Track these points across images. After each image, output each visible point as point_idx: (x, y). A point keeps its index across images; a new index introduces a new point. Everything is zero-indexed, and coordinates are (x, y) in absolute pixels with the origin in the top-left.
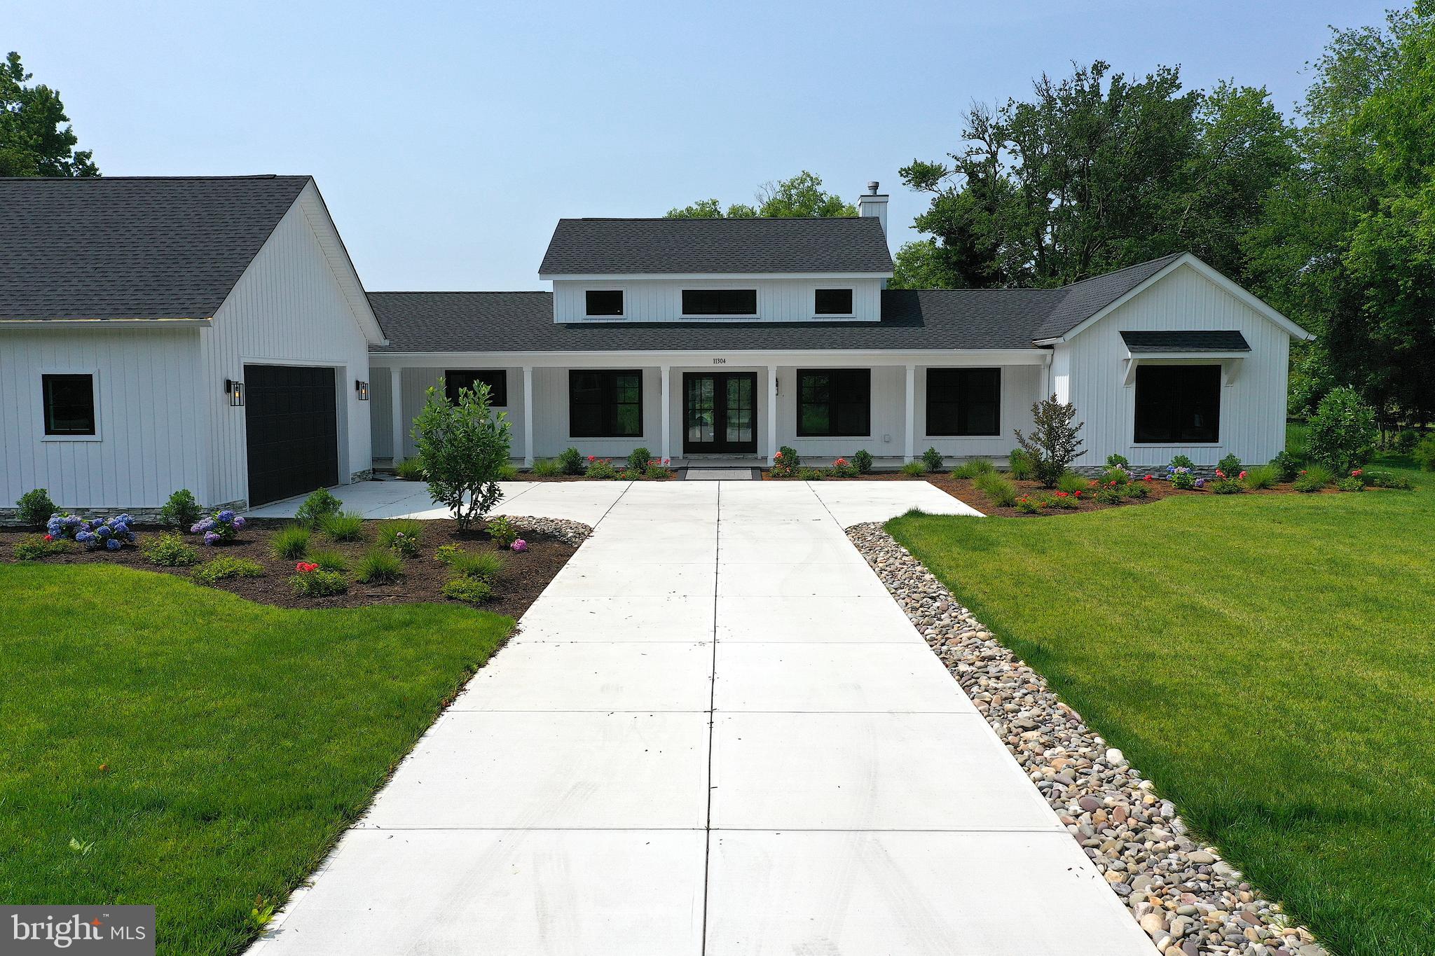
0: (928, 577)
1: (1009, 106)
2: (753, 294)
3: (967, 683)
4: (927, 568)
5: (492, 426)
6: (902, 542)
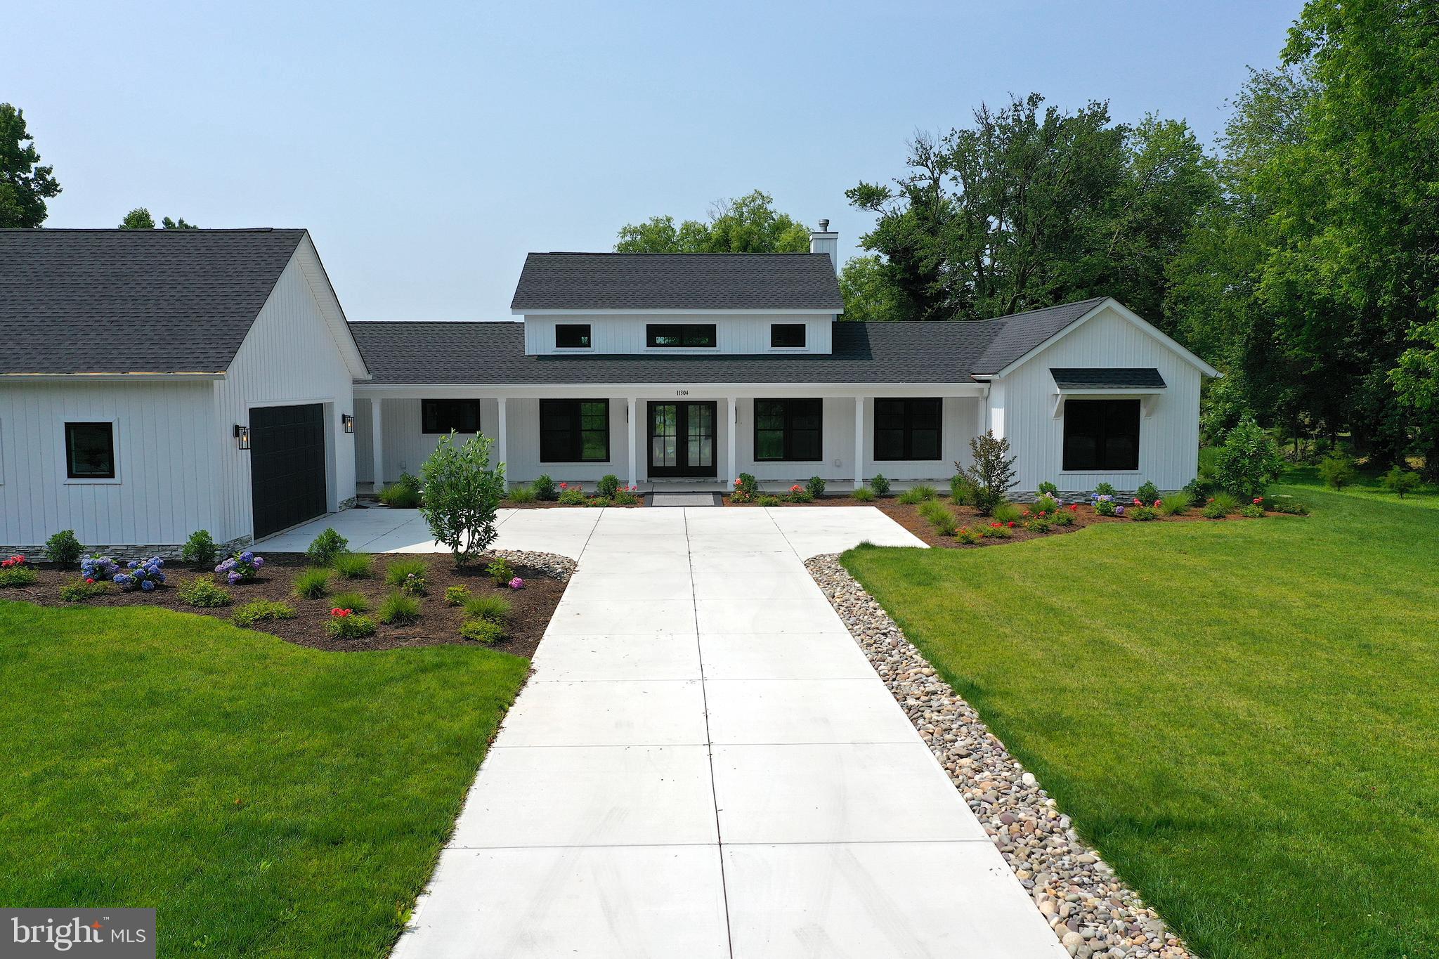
0: (880, 612)
1: (951, 135)
2: (713, 328)
3: (914, 715)
4: (878, 604)
6: (856, 576)
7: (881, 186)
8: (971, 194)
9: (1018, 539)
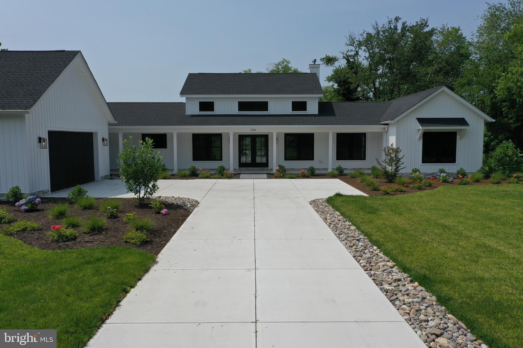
1: (363, 33)
2: (267, 103)
3: (392, 297)
5: (153, 158)
6: (337, 209)
7: (334, 56)
8: (372, 56)
9: (409, 192)
